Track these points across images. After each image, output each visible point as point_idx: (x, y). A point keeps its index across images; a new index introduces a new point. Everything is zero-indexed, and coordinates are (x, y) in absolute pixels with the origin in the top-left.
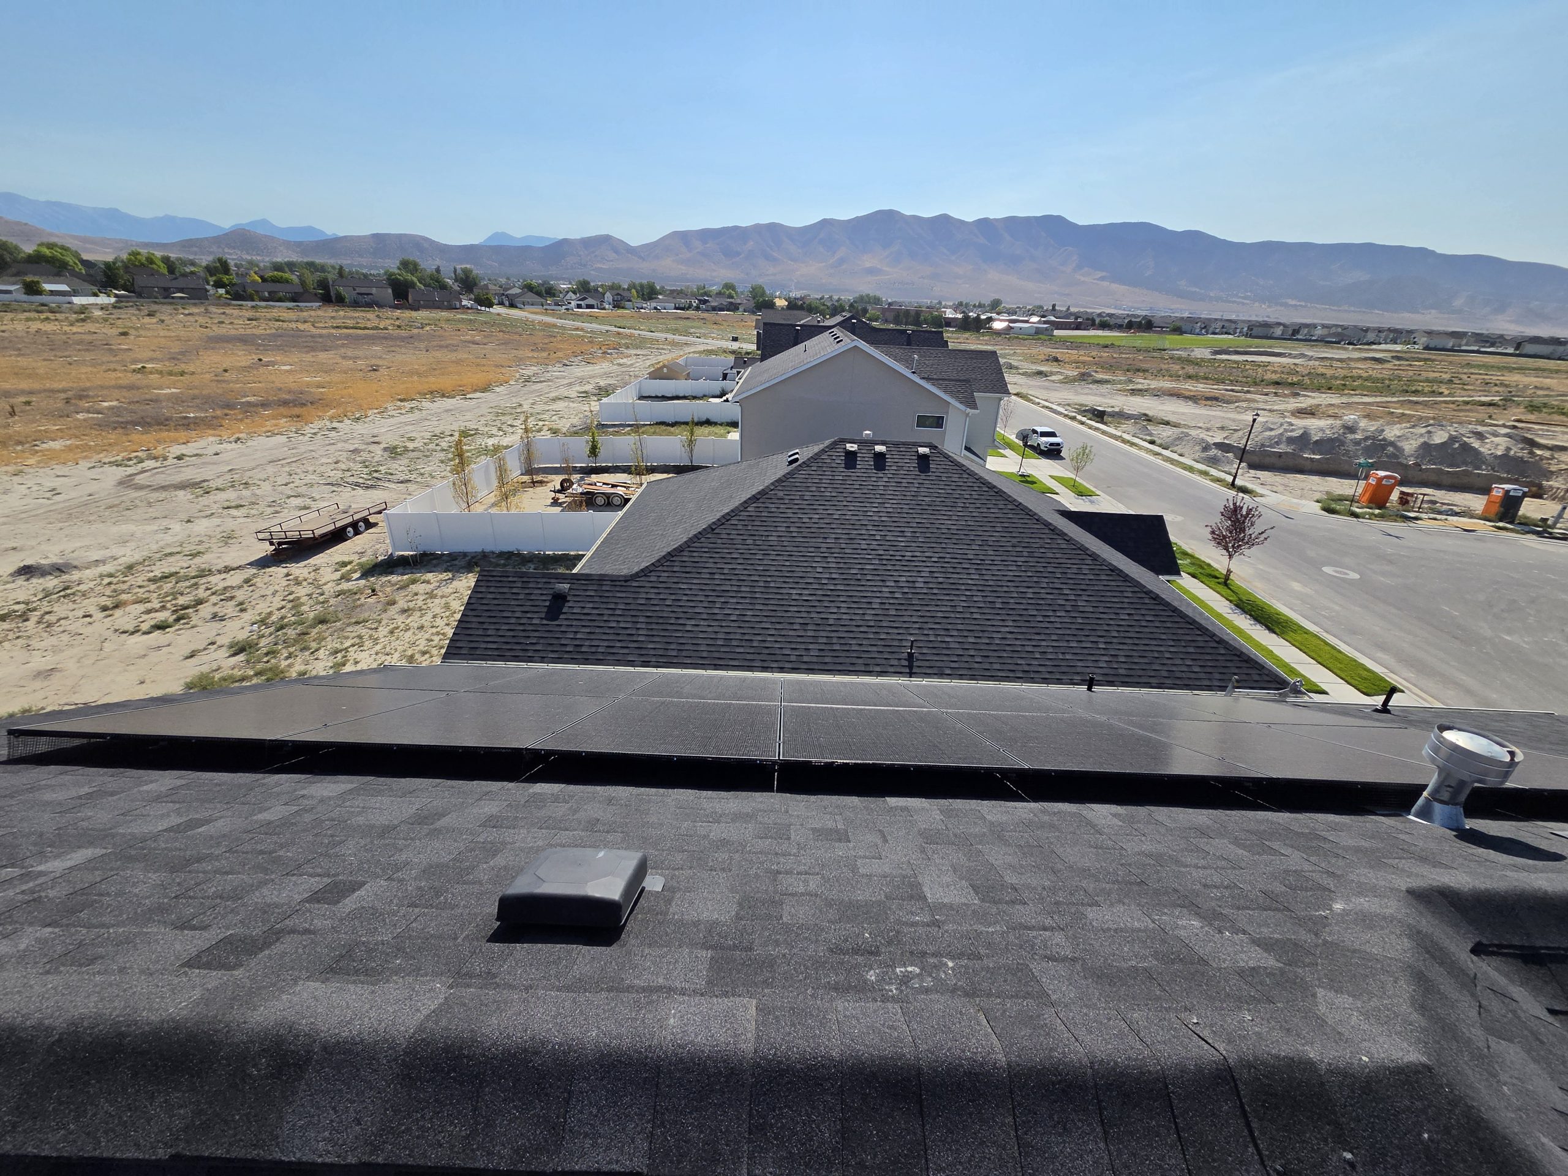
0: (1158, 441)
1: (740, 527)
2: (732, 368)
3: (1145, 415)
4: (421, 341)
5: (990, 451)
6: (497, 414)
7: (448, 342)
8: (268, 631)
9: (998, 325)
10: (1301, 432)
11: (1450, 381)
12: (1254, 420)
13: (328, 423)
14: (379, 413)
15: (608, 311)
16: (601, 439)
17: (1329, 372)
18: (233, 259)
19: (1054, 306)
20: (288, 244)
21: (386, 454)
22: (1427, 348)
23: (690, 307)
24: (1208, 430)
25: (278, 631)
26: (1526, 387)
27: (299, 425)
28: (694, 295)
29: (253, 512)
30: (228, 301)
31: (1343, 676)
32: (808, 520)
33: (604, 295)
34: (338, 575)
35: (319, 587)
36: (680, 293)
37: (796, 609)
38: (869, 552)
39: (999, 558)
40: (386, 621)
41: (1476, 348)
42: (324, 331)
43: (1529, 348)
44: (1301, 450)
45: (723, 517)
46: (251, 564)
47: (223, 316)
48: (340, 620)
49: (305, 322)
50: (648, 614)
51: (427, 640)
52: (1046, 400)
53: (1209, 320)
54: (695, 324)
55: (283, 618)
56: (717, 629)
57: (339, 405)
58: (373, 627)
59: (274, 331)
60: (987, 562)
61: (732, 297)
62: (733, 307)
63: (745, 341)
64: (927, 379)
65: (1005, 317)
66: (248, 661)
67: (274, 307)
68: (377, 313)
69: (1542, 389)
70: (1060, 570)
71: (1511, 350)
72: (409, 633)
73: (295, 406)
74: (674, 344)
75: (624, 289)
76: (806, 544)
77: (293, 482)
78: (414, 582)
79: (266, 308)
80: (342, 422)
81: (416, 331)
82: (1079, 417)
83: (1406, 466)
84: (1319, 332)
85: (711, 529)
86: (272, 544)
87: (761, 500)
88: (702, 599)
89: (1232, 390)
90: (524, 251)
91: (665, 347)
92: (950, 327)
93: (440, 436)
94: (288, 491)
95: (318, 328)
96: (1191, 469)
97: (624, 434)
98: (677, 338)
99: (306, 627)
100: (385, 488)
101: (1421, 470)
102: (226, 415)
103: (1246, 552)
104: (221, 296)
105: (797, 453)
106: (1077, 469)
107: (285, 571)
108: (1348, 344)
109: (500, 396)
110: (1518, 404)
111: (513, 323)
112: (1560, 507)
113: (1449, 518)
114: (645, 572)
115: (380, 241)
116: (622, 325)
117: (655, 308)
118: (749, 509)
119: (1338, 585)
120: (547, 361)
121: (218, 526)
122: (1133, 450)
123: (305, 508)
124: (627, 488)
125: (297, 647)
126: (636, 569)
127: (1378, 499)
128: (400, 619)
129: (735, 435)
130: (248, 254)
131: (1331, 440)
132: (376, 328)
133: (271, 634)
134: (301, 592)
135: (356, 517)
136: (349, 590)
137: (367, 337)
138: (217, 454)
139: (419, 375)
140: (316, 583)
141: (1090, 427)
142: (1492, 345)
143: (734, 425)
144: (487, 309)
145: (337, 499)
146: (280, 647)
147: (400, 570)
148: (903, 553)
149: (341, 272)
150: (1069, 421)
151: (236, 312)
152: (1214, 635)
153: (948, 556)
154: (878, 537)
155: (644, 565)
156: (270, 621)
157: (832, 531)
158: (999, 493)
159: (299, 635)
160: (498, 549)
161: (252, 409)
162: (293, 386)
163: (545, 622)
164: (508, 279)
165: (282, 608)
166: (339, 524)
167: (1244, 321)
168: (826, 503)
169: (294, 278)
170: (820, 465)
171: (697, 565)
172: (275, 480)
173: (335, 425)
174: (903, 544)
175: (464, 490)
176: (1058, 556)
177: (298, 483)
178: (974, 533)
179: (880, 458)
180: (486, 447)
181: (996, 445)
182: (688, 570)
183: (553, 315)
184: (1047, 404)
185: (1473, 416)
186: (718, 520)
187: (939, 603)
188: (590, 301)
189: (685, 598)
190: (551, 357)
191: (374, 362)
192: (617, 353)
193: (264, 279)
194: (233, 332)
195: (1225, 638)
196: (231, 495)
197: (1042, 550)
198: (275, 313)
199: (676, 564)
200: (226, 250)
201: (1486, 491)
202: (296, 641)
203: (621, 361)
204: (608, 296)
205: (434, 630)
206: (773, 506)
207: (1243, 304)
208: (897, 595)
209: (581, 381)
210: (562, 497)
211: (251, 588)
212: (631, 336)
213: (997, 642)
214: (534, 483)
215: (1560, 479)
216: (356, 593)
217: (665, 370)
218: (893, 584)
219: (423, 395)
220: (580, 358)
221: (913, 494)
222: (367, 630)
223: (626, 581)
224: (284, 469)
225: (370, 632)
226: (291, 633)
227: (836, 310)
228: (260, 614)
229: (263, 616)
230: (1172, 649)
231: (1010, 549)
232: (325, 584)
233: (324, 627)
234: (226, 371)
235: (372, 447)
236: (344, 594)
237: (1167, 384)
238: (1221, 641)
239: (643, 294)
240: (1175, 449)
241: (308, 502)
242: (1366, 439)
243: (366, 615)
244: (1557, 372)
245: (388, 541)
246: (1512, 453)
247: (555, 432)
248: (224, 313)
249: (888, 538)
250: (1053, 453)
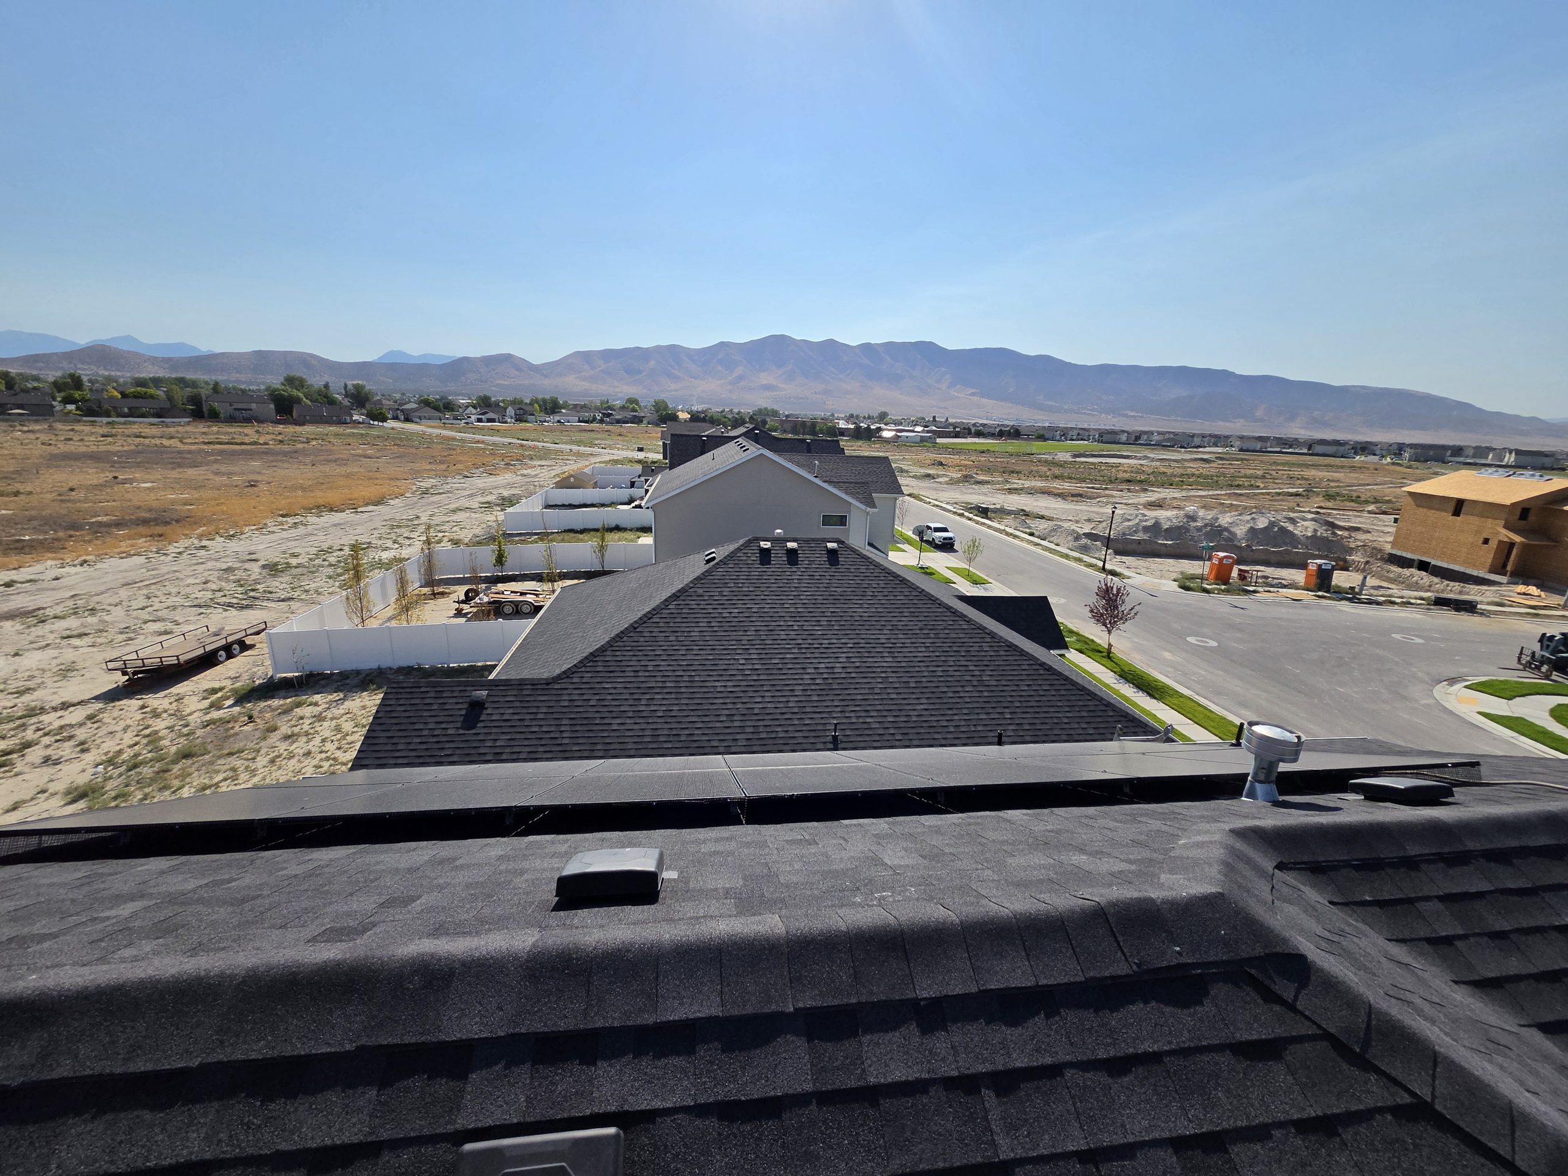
0: (1037, 533)
1: (662, 625)
2: (639, 476)
3: (1023, 510)
4: (306, 455)
5: (890, 547)
6: (392, 527)
7: (337, 456)
8: (118, 771)
9: (887, 434)
10: (1153, 521)
11: (1263, 477)
12: (1113, 512)
13: (196, 542)
14: (257, 529)
15: (510, 424)
16: (508, 548)
17: (1169, 471)
18: (87, 375)
19: (934, 417)
20: (154, 360)
21: (265, 572)
22: (1241, 450)
23: (594, 420)
24: (1077, 522)
25: (130, 770)
26: (1321, 480)
27: (160, 545)
28: (597, 409)
29: (99, 640)
30: (79, 418)
31: (1217, 733)
32: (728, 615)
33: (505, 409)
34: (206, 703)
35: (182, 718)
36: (584, 407)
37: (721, 701)
38: (788, 641)
39: (909, 641)
40: (266, 750)
41: (1278, 449)
42: (193, 447)
43: (1318, 449)
44: (1155, 537)
45: (645, 615)
46: (97, 698)
47: (71, 433)
48: (209, 752)
49: (172, 438)
50: (573, 716)
51: (315, 766)
52: (936, 500)
53: (1067, 428)
54: (599, 436)
55: (136, 755)
56: (644, 726)
57: (210, 522)
58: (250, 757)
59: (133, 447)
60: (898, 645)
61: (636, 411)
62: (638, 420)
63: (650, 450)
64: (829, 482)
65: (893, 427)
66: (90, 808)
67: (135, 423)
68: (257, 428)
69: (1333, 481)
70: (964, 649)
71: (1305, 451)
72: (293, 761)
73: (157, 525)
74: (579, 455)
75: (526, 404)
76: (727, 638)
77: (151, 606)
78: (299, 705)
79: (124, 424)
80: (213, 540)
81: (300, 446)
82: (966, 514)
83: (1240, 548)
84: (1156, 438)
85: (633, 628)
86: (124, 673)
87: (681, 598)
88: (627, 697)
89: (1093, 488)
90: (422, 368)
91: (570, 458)
92: (844, 436)
93: (329, 550)
94: (143, 614)
95: (187, 443)
96: (1067, 557)
97: (531, 543)
98: (582, 449)
99: (167, 764)
100: (263, 608)
101: (1253, 550)
102: (71, 536)
103: (1122, 627)
104: (70, 412)
105: (714, 552)
106: (970, 560)
107: (140, 703)
108: (1181, 447)
109: (395, 509)
110: (1318, 494)
111: (409, 437)
112: (1361, 577)
113: (1280, 590)
114: (567, 674)
115: (262, 359)
116: (525, 438)
117: (559, 422)
118: (670, 607)
119: (1201, 652)
120: (445, 473)
121: (56, 658)
122: (1016, 542)
123: (166, 633)
124: (537, 595)
125: (155, 786)
126: (558, 672)
127: (1222, 576)
128: (283, 747)
129: (647, 540)
130: (105, 369)
131: (1178, 528)
132: (255, 443)
133: (120, 775)
134: (160, 725)
135: (230, 639)
136: (220, 719)
137: (243, 452)
138: (57, 579)
139: (304, 489)
140: (178, 714)
141: (977, 523)
142: (1291, 447)
143: (646, 530)
144: (381, 424)
145: (205, 621)
146: (133, 789)
147: (282, 693)
148: (820, 642)
149: (216, 388)
150: (958, 518)
151: (87, 429)
152: (1102, 699)
153: (863, 641)
154: (796, 628)
155: (565, 667)
156: (119, 760)
157: (752, 624)
158: (904, 581)
159: (158, 773)
160: (395, 665)
161: (103, 529)
162: (155, 504)
163: (461, 732)
164: (403, 394)
165: (135, 744)
166: (208, 648)
167: (1094, 430)
168: (745, 598)
169: (160, 393)
170: (736, 562)
171: (619, 664)
172: (130, 604)
173: (204, 543)
174: (820, 633)
175: (359, 605)
176: (961, 636)
177: (157, 606)
178: (884, 619)
179: (792, 553)
180: (380, 560)
181: (895, 540)
182: (611, 669)
183: (451, 429)
184: (937, 503)
185: (1285, 505)
186: (640, 618)
187: (858, 686)
188: (491, 415)
189: (610, 697)
190: (450, 469)
191: (252, 477)
192: (520, 464)
193: (124, 395)
194: (83, 449)
195: (1112, 701)
196: (73, 623)
197: (946, 632)
198: (135, 429)
199: (600, 664)
200: (80, 366)
201: (1303, 566)
202: (153, 780)
203: (525, 472)
204: (510, 411)
205: (324, 755)
206: (694, 602)
207: (1093, 415)
208: (818, 681)
209: (483, 492)
210: (466, 608)
211: (96, 725)
212: (535, 448)
213: (914, 719)
214: (434, 595)
215: (1359, 554)
216: (229, 722)
217: (572, 480)
218: (812, 671)
219: (309, 510)
220: (481, 470)
221: (826, 585)
222: (242, 762)
223: (547, 684)
224: (141, 592)
225: (246, 763)
226: (147, 771)
227: (738, 422)
228: (106, 754)
229: (110, 755)
230: (1068, 715)
231: (918, 632)
232: (190, 714)
233: (190, 762)
234: (72, 490)
235: (247, 565)
236: (214, 723)
237: (1039, 484)
238: (1109, 705)
239: (546, 409)
240: (1052, 539)
241: (169, 626)
242: (1206, 525)
243: (242, 744)
244: (1342, 467)
245: (268, 663)
246: (1319, 534)
247: (456, 542)
248: (72, 430)
249: (805, 628)
250: (947, 546)
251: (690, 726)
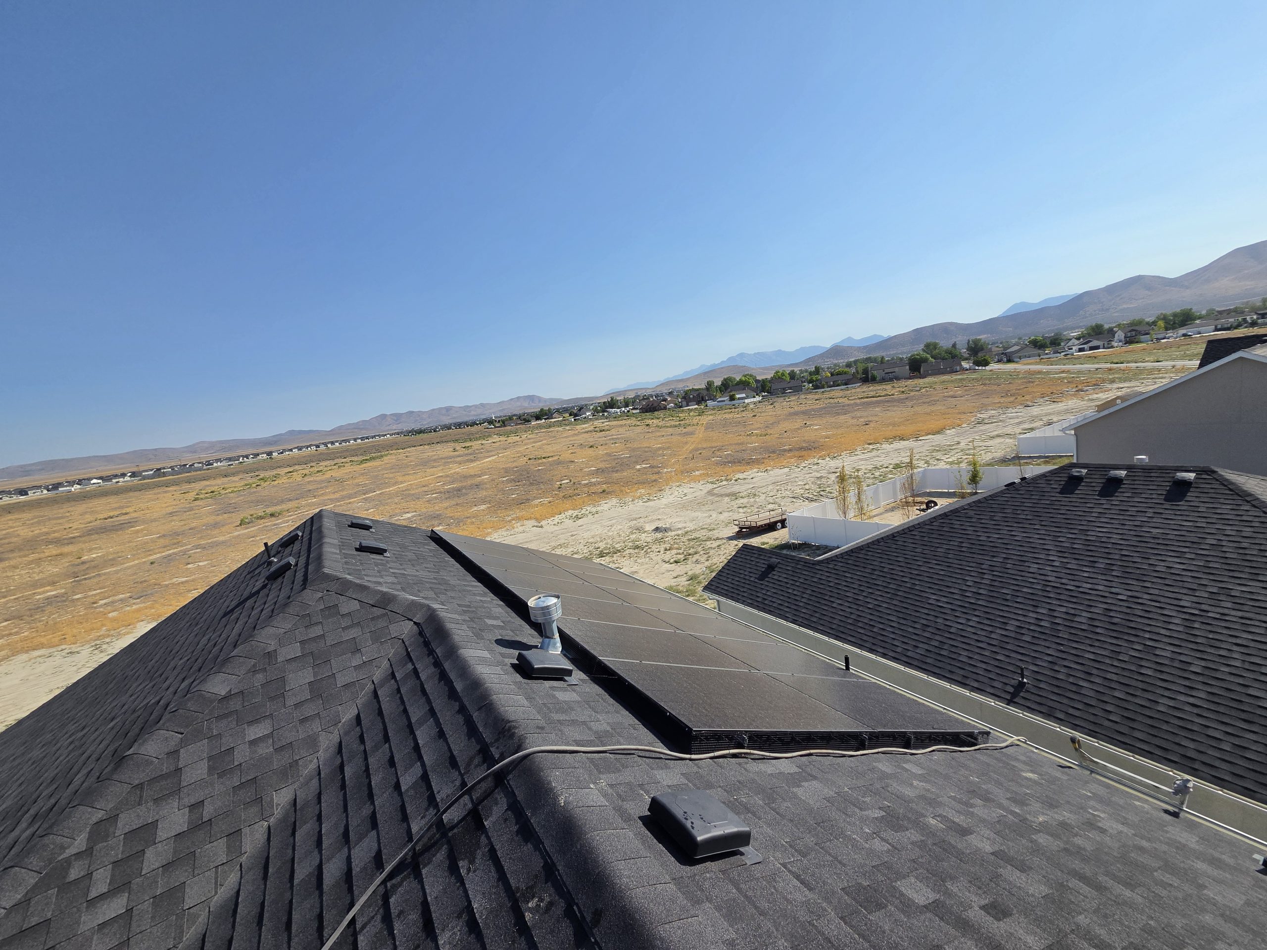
1: (917, 537)
32: (985, 539)
56: (853, 611)
85: (893, 536)
87: (949, 517)
88: (856, 587)
114: (828, 561)
118: (934, 524)
157: (1005, 551)
163: (756, 580)
168: (1015, 525)
171: (867, 562)
182: (859, 564)
187: (1097, 644)
189: (844, 583)
206: (958, 523)
208: (1043, 623)
218: (1044, 611)
223: (813, 564)
251: (886, 622)
